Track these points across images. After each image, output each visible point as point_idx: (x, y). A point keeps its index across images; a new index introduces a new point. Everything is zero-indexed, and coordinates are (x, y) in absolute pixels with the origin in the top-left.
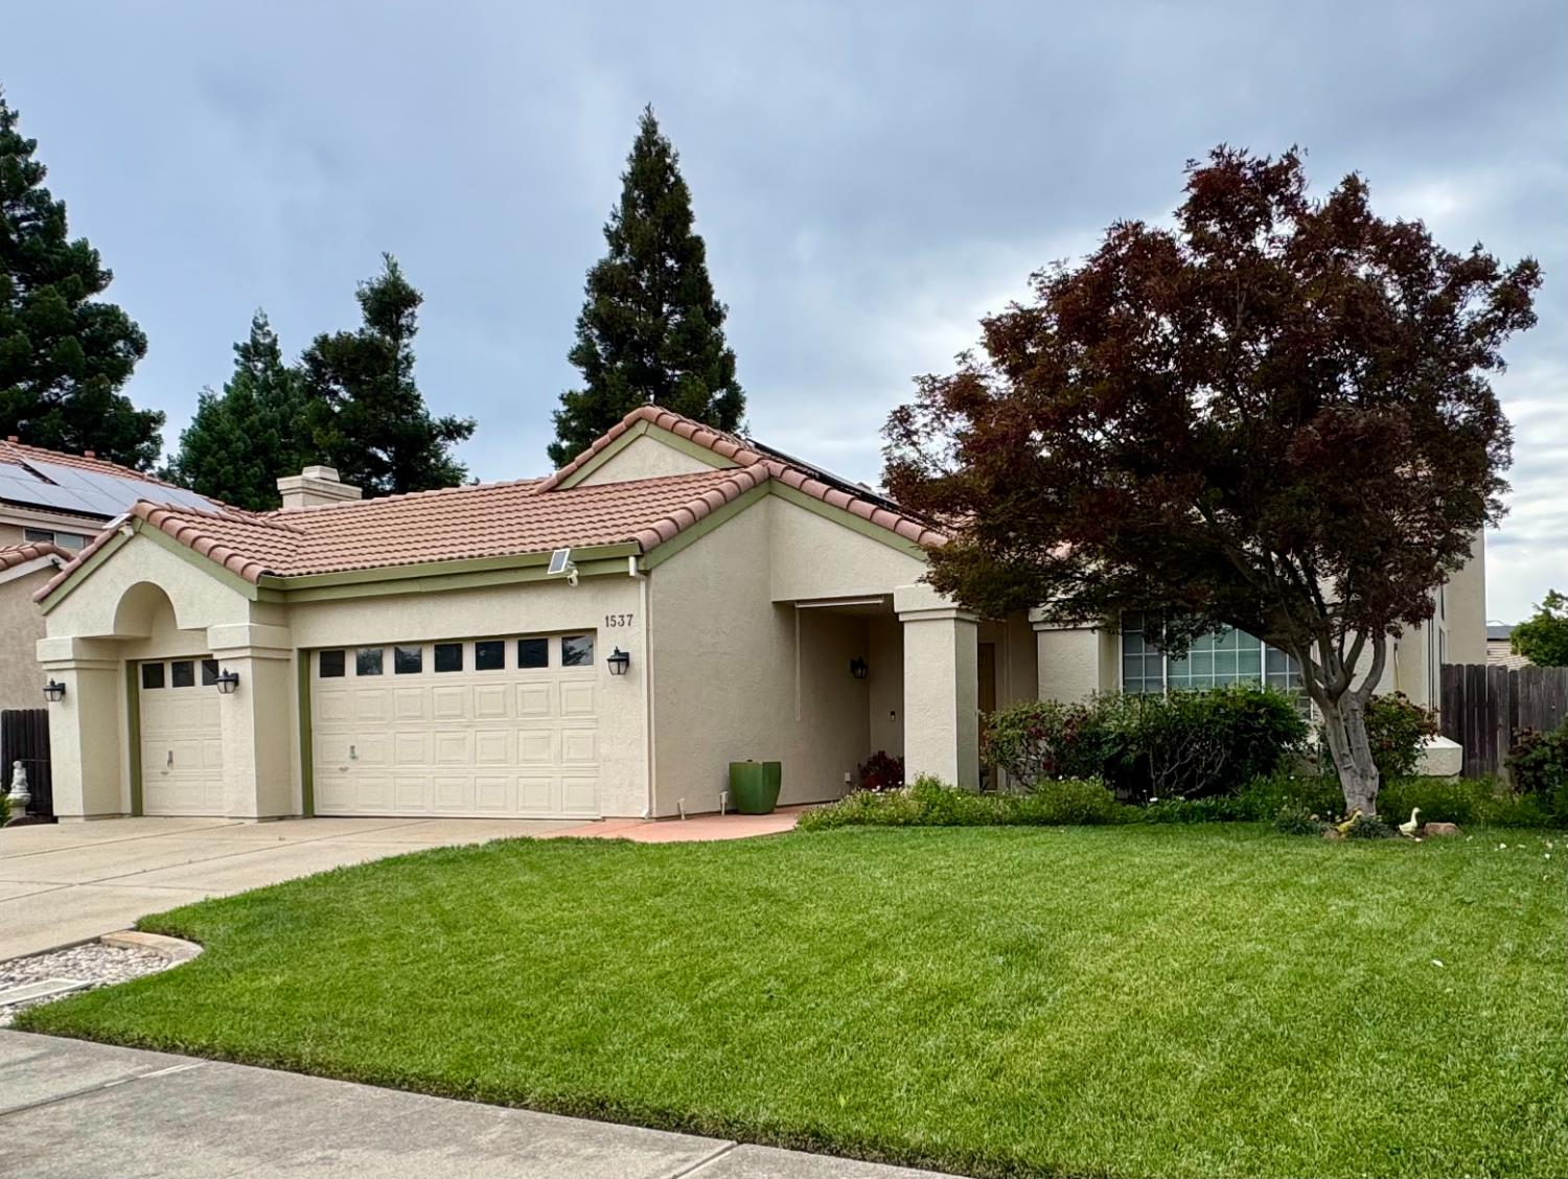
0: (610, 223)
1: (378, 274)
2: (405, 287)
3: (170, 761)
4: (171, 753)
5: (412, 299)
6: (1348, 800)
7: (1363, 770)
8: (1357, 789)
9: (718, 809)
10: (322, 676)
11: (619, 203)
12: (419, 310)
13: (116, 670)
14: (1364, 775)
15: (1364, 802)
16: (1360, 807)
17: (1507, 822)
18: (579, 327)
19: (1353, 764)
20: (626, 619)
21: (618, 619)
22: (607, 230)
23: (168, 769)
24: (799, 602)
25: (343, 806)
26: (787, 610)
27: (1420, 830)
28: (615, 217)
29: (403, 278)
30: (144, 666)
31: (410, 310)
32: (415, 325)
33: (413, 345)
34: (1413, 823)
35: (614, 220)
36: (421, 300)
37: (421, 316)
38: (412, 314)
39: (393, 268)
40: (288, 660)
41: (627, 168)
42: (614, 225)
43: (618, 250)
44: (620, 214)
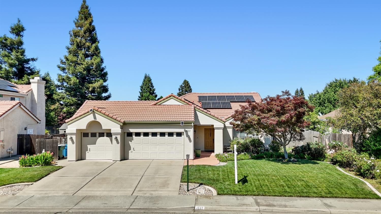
10: (127, 137)
13: (79, 134)
20: (189, 131)
25: (131, 158)
30: (83, 133)
40: (122, 134)
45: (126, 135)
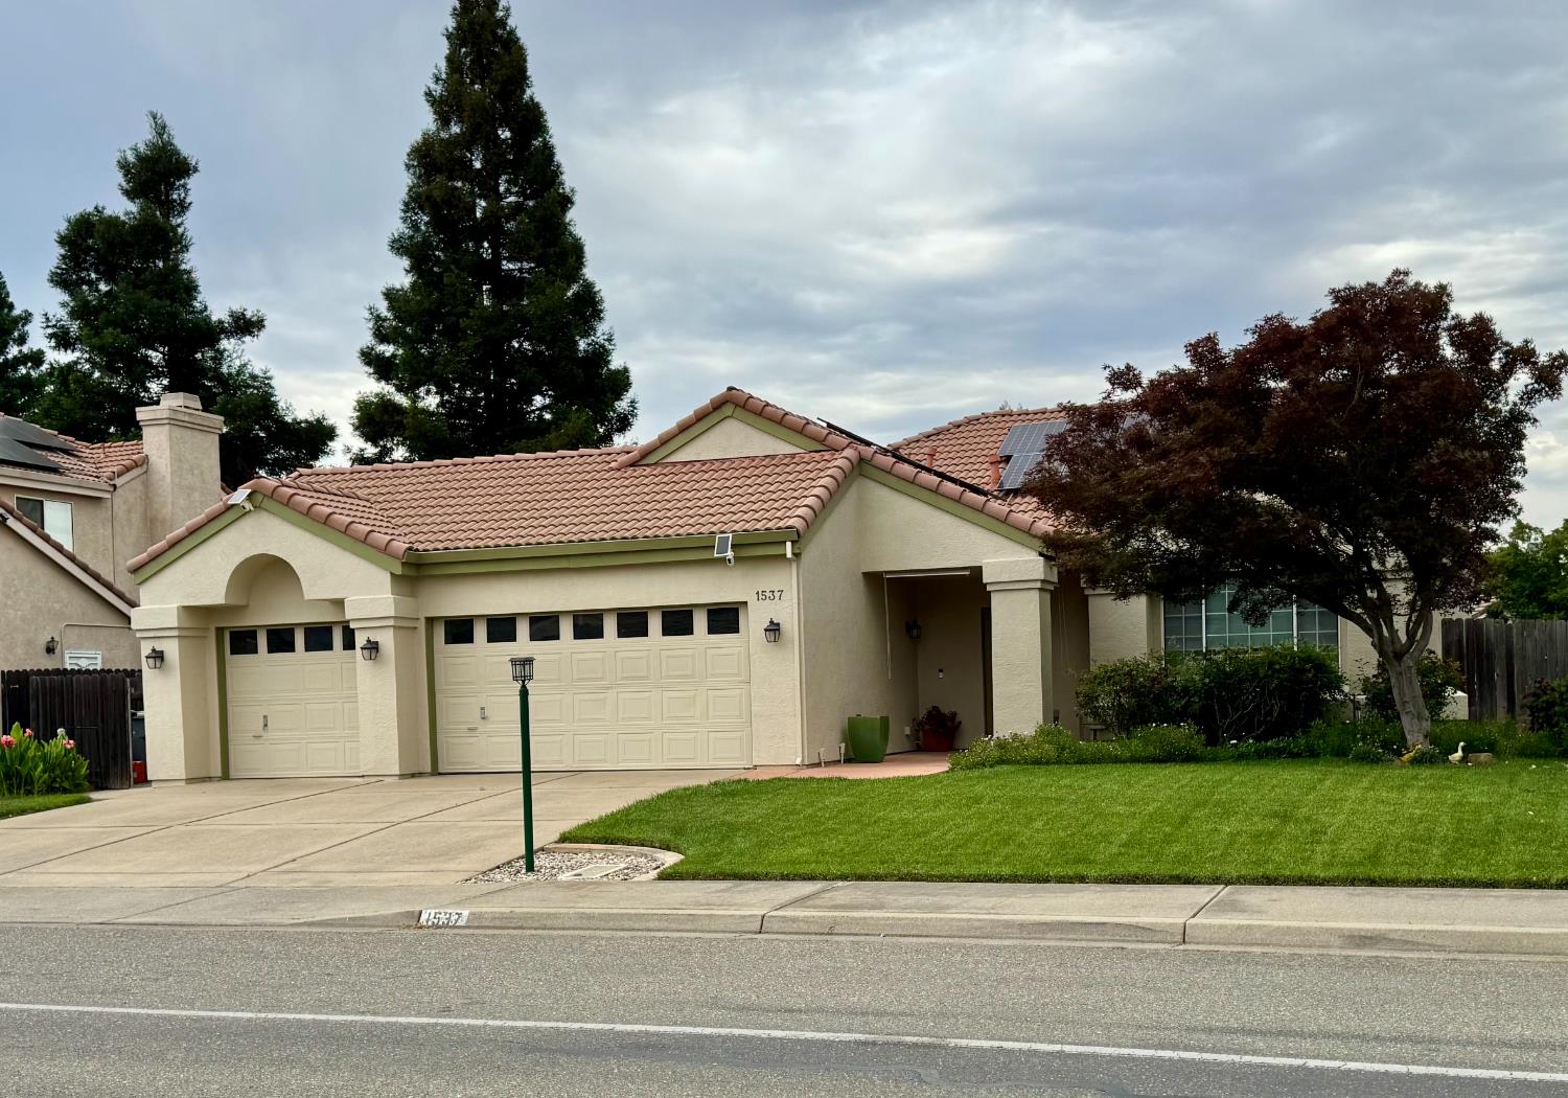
0: (433, 86)
1: (141, 137)
2: (177, 153)
3: (266, 725)
4: (265, 717)
5: (183, 169)
6: (1408, 737)
7: (1419, 714)
8: (1416, 729)
9: (838, 758)
10: (446, 643)
11: (443, 65)
12: (193, 182)
13: (205, 637)
14: (1420, 717)
15: (1421, 738)
16: (1418, 743)
17: (1527, 753)
18: (405, 212)
19: (1412, 709)
20: (777, 595)
21: (768, 594)
22: (429, 94)
23: (263, 733)
24: (887, 572)
25: (473, 763)
26: (874, 580)
27: (1464, 759)
28: (437, 79)
29: (175, 142)
30: (232, 633)
31: (182, 182)
32: (188, 200)
33: (190, 224)
34: (1460, 753)
35: (436, 82)
36: (196, 170)
37: (196, 188)
38: (184, 186)
39: (161, 129)
40: (415, 628)
41: (450, 23)
42: (438, 89)
43: (444, 120)
44: (444, 76)
45: (440, 633)
